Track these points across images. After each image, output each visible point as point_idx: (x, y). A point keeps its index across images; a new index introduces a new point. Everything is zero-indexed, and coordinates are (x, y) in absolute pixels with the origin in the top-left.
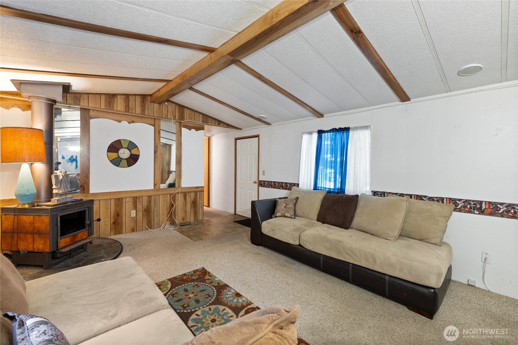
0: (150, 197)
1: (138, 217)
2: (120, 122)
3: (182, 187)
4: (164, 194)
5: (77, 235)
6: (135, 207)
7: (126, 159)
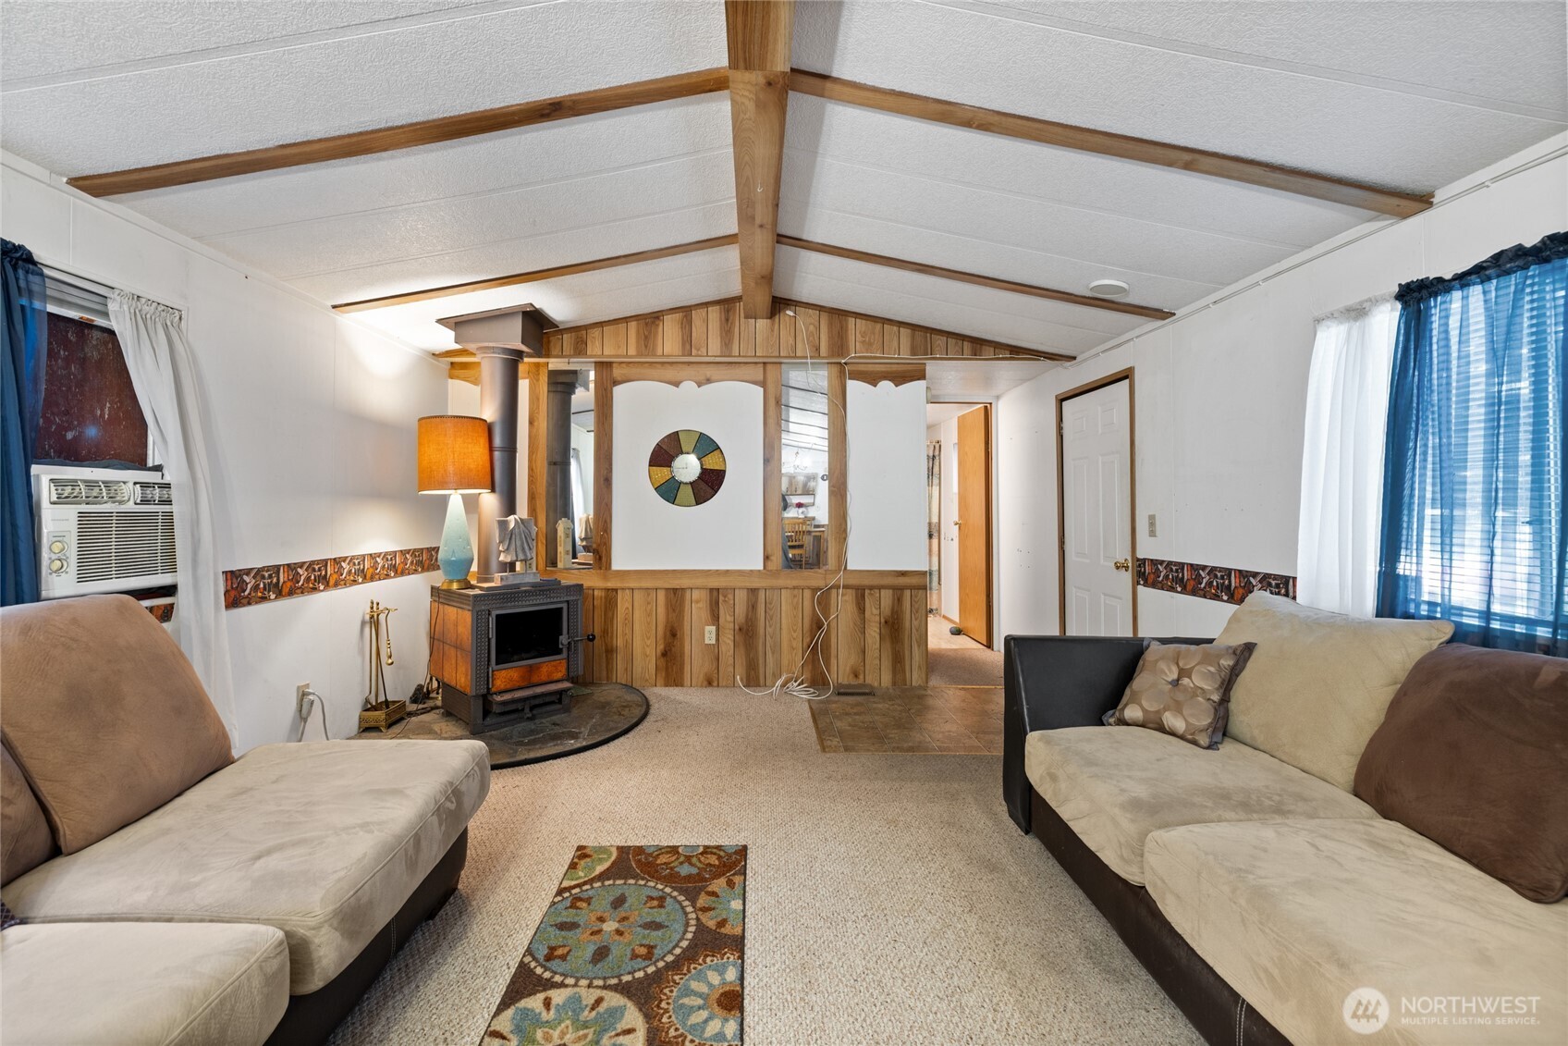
0: (753, 591)
1: (723, 648)
2: (677, 384)
3: (848, 568)
4: (794, 588)
5: (538, 667)
6: (715, 619)
7: (691, 483)
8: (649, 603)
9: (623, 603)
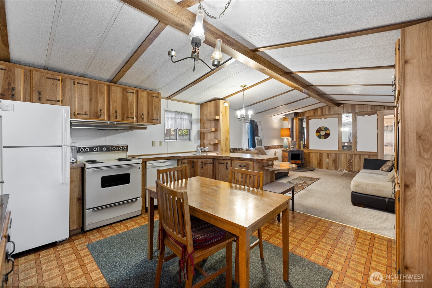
0: (336, 154)
1: (330, 163)
2: (321, 119)
3: (357, 150)
4: (345, 154)
6: (328, 158)
7: (324, 135)
8: (316, 155)
9: (311, 155)
